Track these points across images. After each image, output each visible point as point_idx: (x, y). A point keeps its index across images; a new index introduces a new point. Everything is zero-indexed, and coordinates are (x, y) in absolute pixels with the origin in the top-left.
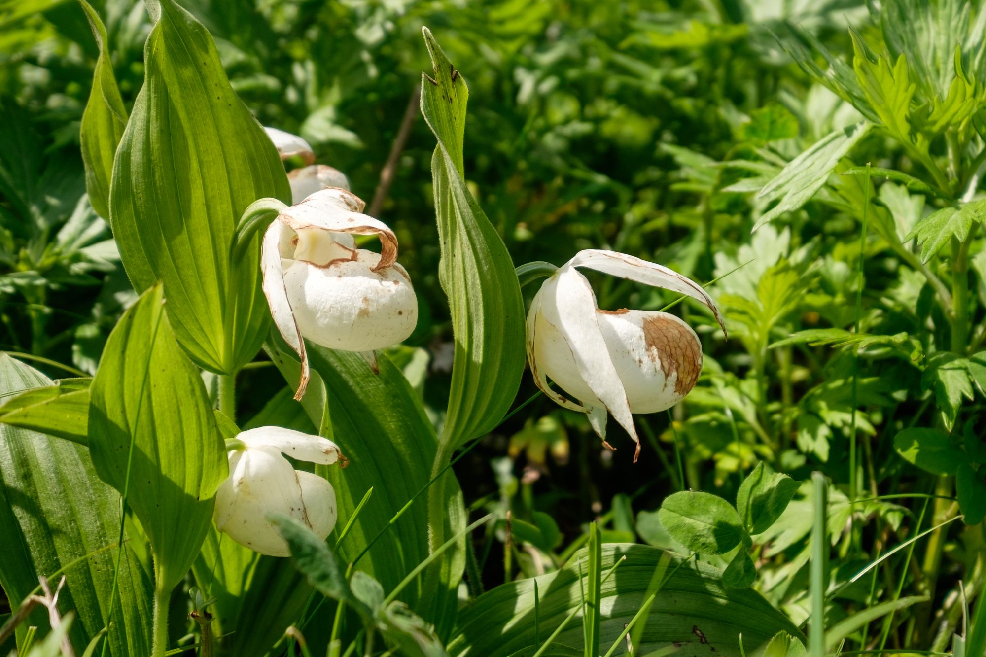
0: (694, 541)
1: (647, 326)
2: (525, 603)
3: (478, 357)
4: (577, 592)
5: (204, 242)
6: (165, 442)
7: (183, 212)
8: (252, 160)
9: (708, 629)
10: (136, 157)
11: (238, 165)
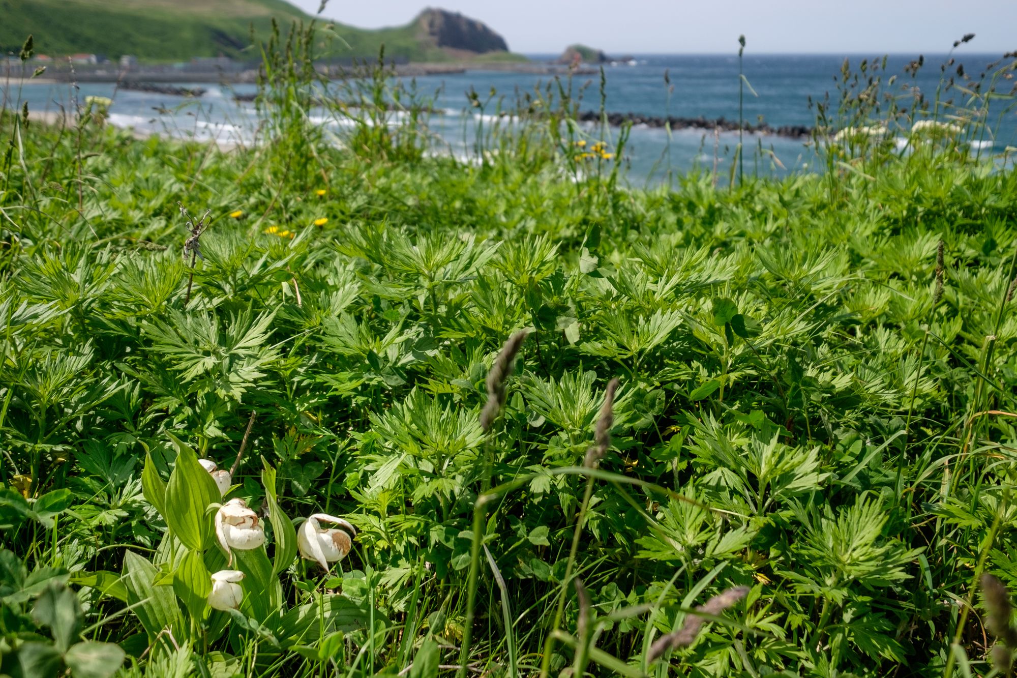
0: (353, 593)
1: (334, 536)
2: (302, 615)
3: (283, 546)
4: (318, 610)
5: (194, 514)
6: (195, 583)
7: (187, 505)
8: (207, 485)
9: (359, 620)
10: (172, 492)
11: (203, 487)
